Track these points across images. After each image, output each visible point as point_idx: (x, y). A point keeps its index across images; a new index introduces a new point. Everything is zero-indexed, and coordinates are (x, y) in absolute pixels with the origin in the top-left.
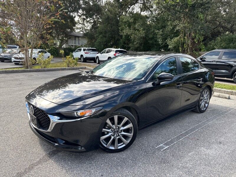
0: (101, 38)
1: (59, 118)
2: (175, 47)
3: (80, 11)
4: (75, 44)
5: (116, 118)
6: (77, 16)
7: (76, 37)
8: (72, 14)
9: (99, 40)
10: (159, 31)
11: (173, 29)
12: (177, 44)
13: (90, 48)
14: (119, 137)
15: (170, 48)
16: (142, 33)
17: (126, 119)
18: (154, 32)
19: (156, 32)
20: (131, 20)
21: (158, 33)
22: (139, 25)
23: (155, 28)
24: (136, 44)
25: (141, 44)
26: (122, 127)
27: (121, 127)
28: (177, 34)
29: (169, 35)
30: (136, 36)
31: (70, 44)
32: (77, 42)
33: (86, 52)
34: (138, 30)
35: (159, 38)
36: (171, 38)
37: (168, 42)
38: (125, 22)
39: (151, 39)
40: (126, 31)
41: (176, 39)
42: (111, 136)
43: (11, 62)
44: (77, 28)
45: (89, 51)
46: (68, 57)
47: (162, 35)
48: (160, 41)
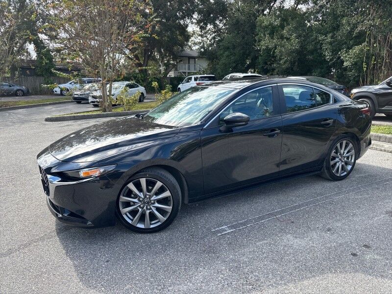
0: (228, 56)
1: (60, 179)
2: (356, 64)
3: (195, 16)
4: (189, 69)
5: (143, 181)
6: (190, 24)
7: (190, 58)
8: (182, 22)
9: (223, 60)
10: (326, 36)
11: (353, 29)
12: (359, 57)
13: (205, 75)
14: (151, 211)
15: (347, 67)
16: (294, 43)
17: (159, 184)
18: (316, 39)
19: (320, 38)
20: (277, 23)
21: (323, 40)
22: (289, 29)
23: (319, 31)
24: (284, 62)
25: (293, 63)
26: (155, 196)
27: (153, 196)
28: (360, 38)
29: (345, 43)
30: (283, 50)
31: (181, 71)
32: (192, 66)
33: (198, 82)
34: (288, 39)
35: (326, 49)
36: (349, 48)
37: (343, 55)
38: (266, 27)
39: (312, 52)
40: (265, 42)
41: (356, 49)
42: (138, 208)
43: (88, 103)
44: (195, 44)
45: (202, 80)
46: (163, 92)
47: (331, 43)
48: (328, 55)
